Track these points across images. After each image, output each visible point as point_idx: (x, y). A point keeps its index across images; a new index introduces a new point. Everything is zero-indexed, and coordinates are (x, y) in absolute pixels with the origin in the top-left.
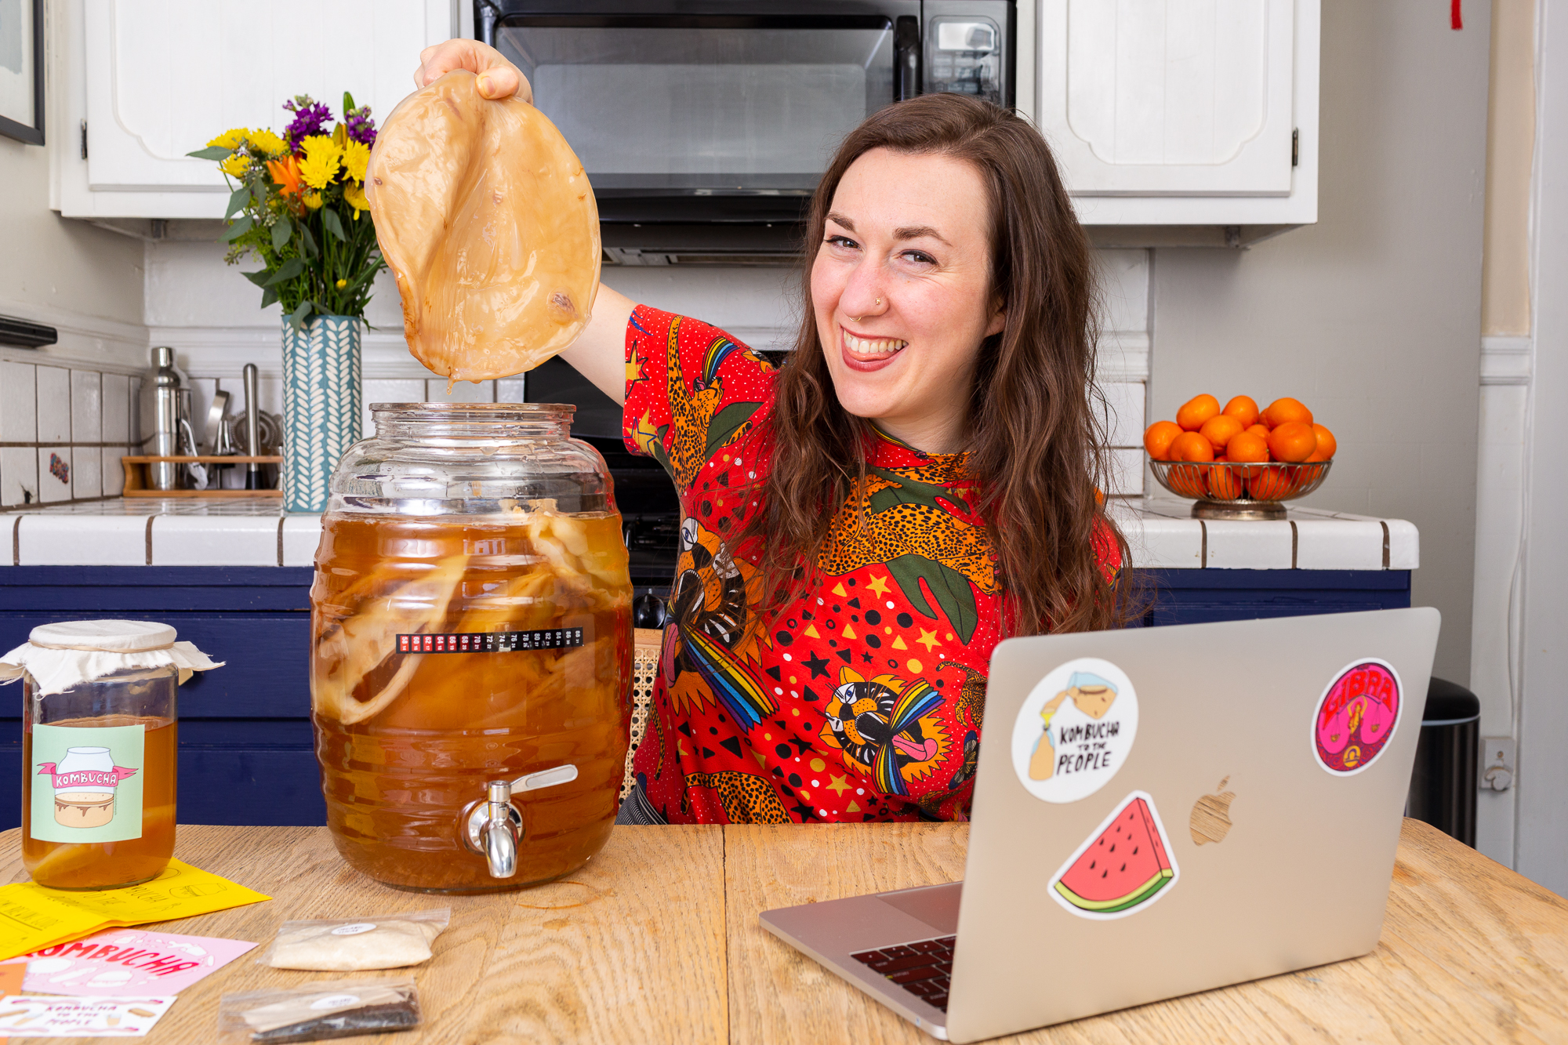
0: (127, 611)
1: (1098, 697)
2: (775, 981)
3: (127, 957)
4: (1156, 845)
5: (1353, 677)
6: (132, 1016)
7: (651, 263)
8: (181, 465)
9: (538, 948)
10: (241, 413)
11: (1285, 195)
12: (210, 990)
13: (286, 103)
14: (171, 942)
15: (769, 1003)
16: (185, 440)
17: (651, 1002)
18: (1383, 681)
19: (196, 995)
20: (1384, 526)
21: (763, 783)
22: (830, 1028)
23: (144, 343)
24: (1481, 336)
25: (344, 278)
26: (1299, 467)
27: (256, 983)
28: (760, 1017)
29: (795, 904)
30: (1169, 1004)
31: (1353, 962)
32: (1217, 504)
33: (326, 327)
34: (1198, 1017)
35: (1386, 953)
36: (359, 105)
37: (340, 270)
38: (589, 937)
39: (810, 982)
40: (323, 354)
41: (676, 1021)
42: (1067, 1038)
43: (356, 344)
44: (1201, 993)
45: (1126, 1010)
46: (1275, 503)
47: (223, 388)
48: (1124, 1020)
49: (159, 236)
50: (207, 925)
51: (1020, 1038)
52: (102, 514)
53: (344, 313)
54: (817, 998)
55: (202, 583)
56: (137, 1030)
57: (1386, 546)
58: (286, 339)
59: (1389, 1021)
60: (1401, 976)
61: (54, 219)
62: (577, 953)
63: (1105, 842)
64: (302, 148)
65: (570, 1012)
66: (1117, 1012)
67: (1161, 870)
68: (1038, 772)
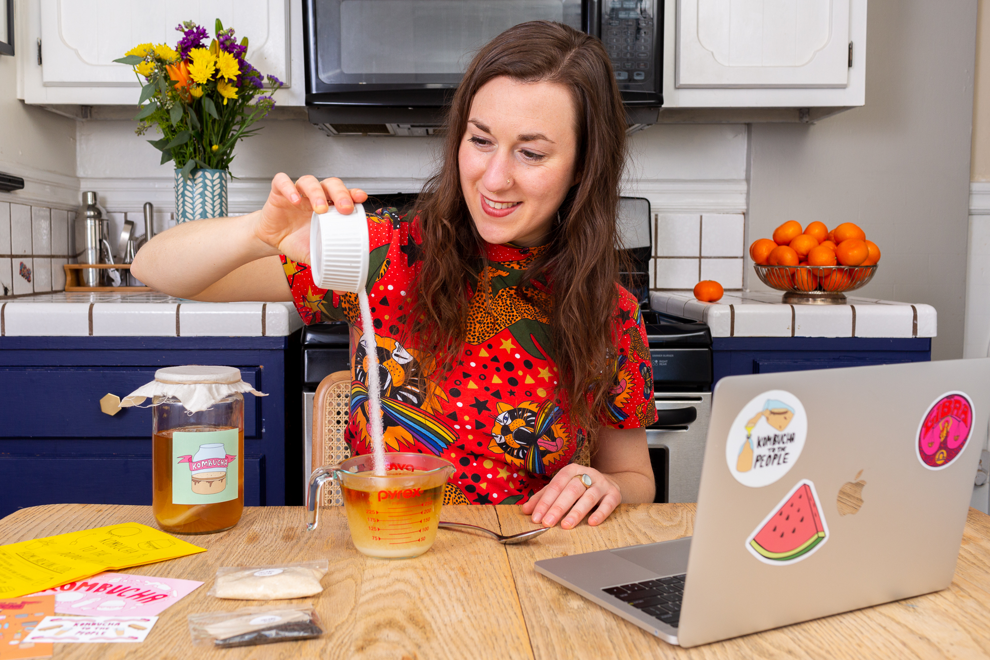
0: (77, 366)
1: (782, 416)
2: (553, 606)
3: (119, 591)
4: (815, 515)
5: (944, 404)
6: (130, 629)
7: (416, 134)
8: (103, 270)
9: (389, 585)
10: (142, 236)
11: (843, 87)
12: (178, 612)
13: (177, 27)
14: (146, 582)
15: (552, 621)
16: (106, 253)
17: (473, 620)
18: (963, 407)
19: (170, 616)
20: (914, 308)
21: (452, 486)
22: (597, 637)
23: (77, 189)
24: (970, 182)
25: (216, 144)
26: (856, 269)
27: (209, 608)
28: (548, 630)
29: (554, 557)
30: (819, 621)
31: (935, 594)
32: (800, 294)
33: (205, 178)
34: (840, 630)
35: (957, 589)
36: (226, 28)
37: (214, 139)
38: (422, 578)
39: (576, 607)
40: (203, 195)
41: (492, 632)
42: (756, 644)
43: (224, 188)
44: (839, 614)
45: (791, 625)
46: (839, 293)
47: (129, 219)
48: (791, 632)
49: (87, 117)
50: (167, 571)
51: (724, 643)
52: (52, 302)
53: (216, 167)
54: (583, 618)
55: (127, 348)
56: (136, 638)
57: (915, 322)
58: (178, 185)
59: (969, 633)
60: (970, 603)
61: (20, 105)
62: (416, 588)
63: (783, 513)
64: (190, 56)
65: (421, 626)
66: (785, 627)
67: (817, 532)
68: (743, 467)
